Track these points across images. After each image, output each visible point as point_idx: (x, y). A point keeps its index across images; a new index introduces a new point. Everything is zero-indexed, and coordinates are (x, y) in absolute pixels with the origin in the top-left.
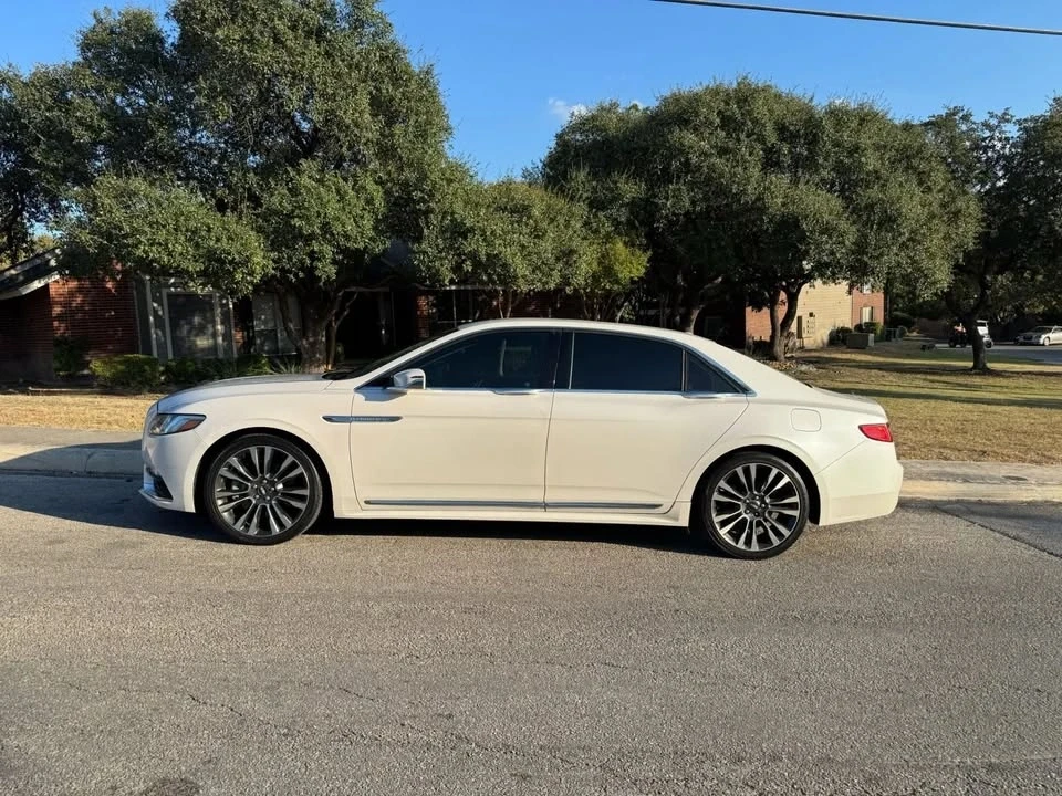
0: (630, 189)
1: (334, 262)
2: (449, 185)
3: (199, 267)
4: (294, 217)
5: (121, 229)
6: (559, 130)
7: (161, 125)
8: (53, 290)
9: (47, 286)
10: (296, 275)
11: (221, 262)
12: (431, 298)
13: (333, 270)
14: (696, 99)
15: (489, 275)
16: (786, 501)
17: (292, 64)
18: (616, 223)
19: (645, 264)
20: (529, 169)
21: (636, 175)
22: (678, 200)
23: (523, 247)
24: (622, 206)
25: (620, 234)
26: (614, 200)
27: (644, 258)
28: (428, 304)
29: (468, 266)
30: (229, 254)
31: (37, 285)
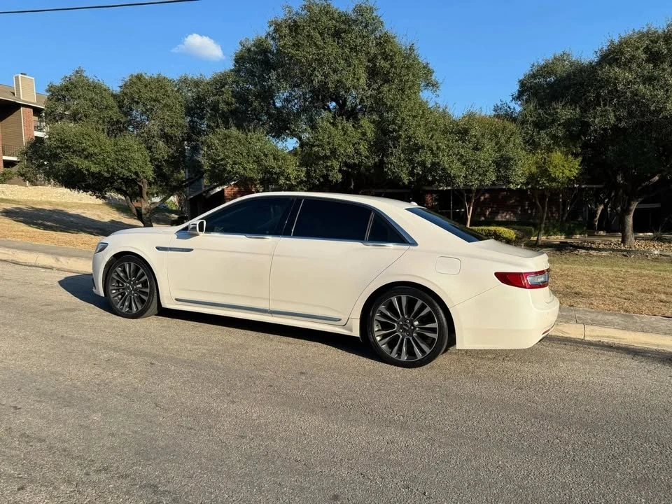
0: (565, 112)
1: (340, 170)
2: (413, 119)
3: (260, 176)
4: (315, 146)
5: (219, 156)
6: (522, 77)
7: (256, 99)
8: (226, 192)
9: (223, 190)
10: (319, 180)
11: (271, 173)
12: (434, 195)
13: (340, 176)
14: (625, 42)
15: (434, 176)
16: (428, 326)
17: (318, 55)
18: (554, 137)
19: (577, 167)
20: (499, 105)
21: (573, 102)
22: (604, 118)
23: (462, 156)
24: (559, 125)
25: (559, 146)
26: (554, 121)
27: (577, 162)
28: (432, 199)
29: (419, 170)
30: (274, 168)
31: (218, 189)
